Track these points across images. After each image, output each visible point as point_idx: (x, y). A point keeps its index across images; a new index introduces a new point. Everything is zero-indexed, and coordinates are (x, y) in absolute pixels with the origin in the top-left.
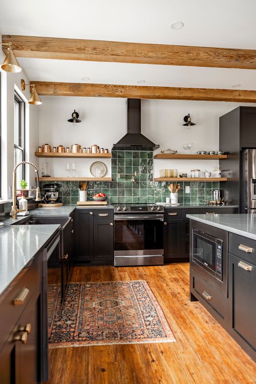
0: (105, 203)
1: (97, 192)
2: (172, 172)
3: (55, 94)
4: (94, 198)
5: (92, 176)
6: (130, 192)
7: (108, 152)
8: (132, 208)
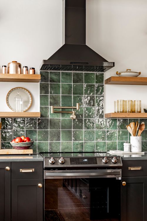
0: (30, 151)
1: (16, 135)
2: (133, 104)
4: (13, 143)
5: (10, 110)
6: (69, 136)
7: (34, 72)
8: (73, 160)
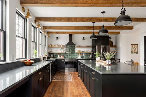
0: (64, 58)
1: (62, 55)
3: (53, 34)
5: (61, 52)
6: (70, 55)
7: (64, 46)
8: (69, 59)
